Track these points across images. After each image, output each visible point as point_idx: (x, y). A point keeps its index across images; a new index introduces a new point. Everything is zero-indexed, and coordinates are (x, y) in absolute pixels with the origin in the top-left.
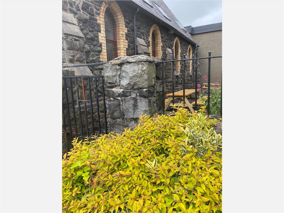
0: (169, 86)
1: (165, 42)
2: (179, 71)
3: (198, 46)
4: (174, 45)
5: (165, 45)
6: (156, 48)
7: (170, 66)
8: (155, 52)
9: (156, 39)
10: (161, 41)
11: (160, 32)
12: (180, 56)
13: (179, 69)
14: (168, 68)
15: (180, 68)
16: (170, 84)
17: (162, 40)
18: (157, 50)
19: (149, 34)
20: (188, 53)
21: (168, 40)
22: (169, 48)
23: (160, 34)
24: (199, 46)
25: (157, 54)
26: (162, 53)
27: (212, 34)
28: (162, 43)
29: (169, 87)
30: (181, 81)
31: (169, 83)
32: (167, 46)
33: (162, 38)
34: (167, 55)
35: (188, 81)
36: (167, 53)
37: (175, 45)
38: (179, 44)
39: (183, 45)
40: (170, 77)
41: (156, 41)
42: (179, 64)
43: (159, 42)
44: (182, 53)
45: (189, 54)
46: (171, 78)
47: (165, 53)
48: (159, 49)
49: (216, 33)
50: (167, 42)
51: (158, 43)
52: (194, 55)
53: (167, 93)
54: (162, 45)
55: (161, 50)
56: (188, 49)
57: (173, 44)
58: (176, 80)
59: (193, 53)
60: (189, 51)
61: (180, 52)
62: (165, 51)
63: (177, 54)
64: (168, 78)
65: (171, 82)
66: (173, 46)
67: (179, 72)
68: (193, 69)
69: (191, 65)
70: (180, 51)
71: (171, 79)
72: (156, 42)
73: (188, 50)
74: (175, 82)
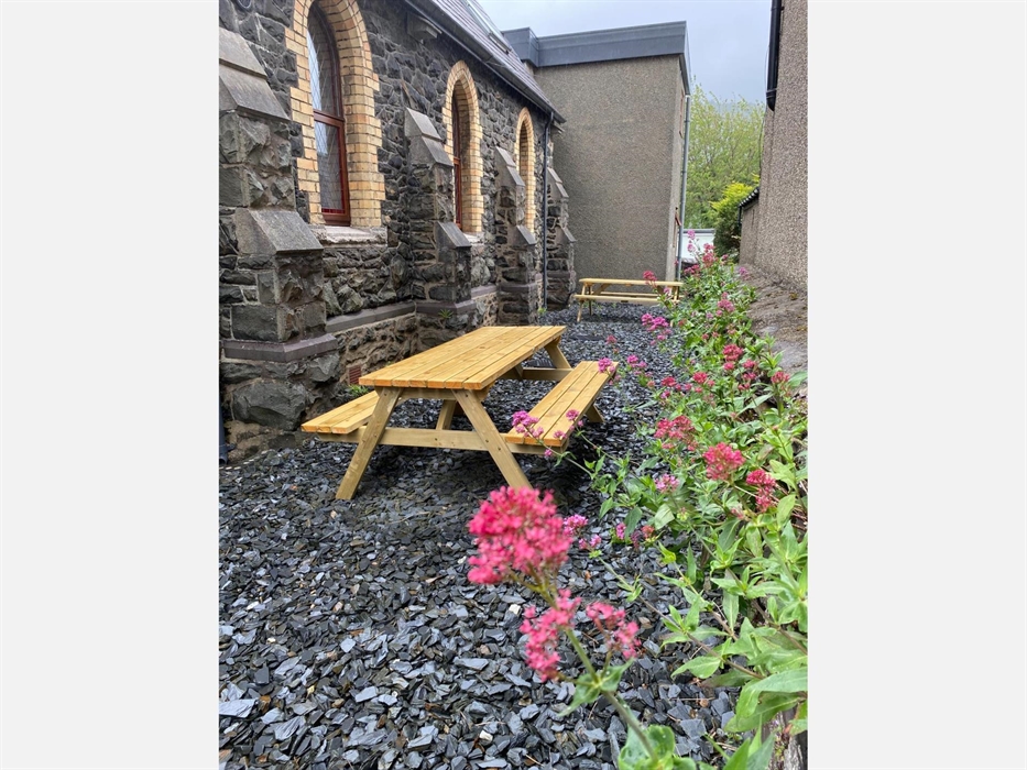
0: (427, 296)
1: (394, 74)
2: (479, 223)
3: (561, 121)
4: (449, 100)
5: (398, 89)
6: (345, 101)
7: (425, 201)
8: (343, 121)
9: (341, 54)
10: (370, 65)
11: (359, 17)
12: (478, 153)
13: (479, 217)
14: (417, 209)
15: (482, 211)
16: (431, 285)
17: (373, 60)
18: (351, 115)
19: (289, 14)
20: (517, 146)
21: (411, 66)
22: (422, 109)
23: (362, 27)
24: (564, 121)
25: (353, 133)
26: (379, 133)
27: (615, 70)
28: (376, 76)
29: (429, 300)
30: (487, 271)
31: (428, 281)
32: (406, 97)
33: (375, 48)
34: (409, 143)
35: (518, 268)
36: (407, 134)
37: (454, 97)
38: (475, 97)
39: (491, 106)
40: (432, 252)
41: (343, 63)
42: (479, 192)
43: (357, 70)
44: (489, 140)
45: (523, 148)
46: (432, 257)
47: (401, 131)
48: (358, 109)
49: (628, 67)
50: (407, 80)
51: (352, 74)
52: (542, 156)
53: (422, 328)
54: (377, 87)
55: (373, 112)
56: (519, 127)
57: (442, 91)
58: (461, 268)
59: (541, 144)
60: (521, 139)
61: (480, 135)
62: (396, 122)
63: (467, 146)
64: (420, 258)
65: (436, 278)
66: (444, 105)
67: (479, 229)
68: (543, 216)
69: (533, 197)
70: (477, 132)
71: (434, 262)
72: (344, 72)
73: (519, 132)
74: (453, 280)
